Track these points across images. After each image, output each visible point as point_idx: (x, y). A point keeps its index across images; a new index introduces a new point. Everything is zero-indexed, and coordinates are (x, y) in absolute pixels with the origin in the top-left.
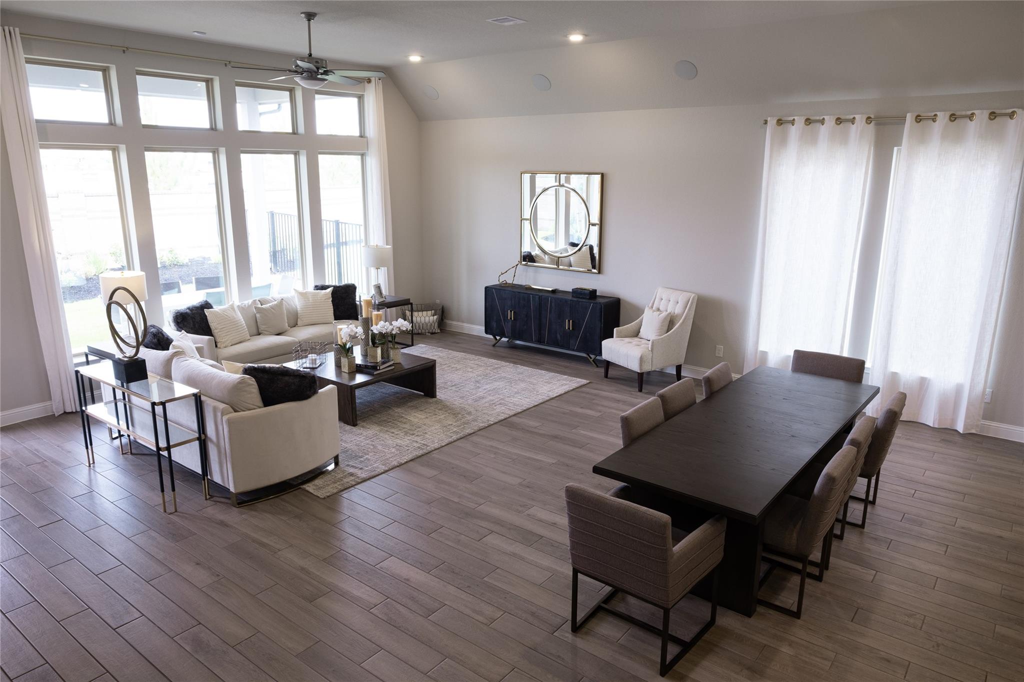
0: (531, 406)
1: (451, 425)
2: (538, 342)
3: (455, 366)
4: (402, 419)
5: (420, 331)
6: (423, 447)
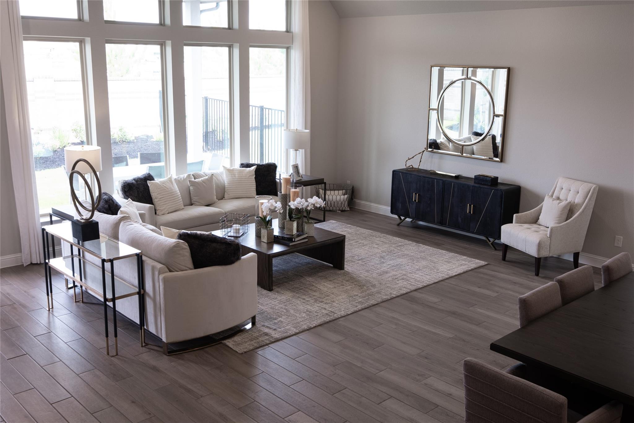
0: (431, 283)
1: (357, 295)
2: (440, 224)
3: (362, 242)
4: (312, 288)
5: (331, 208)
6: (330, 314)
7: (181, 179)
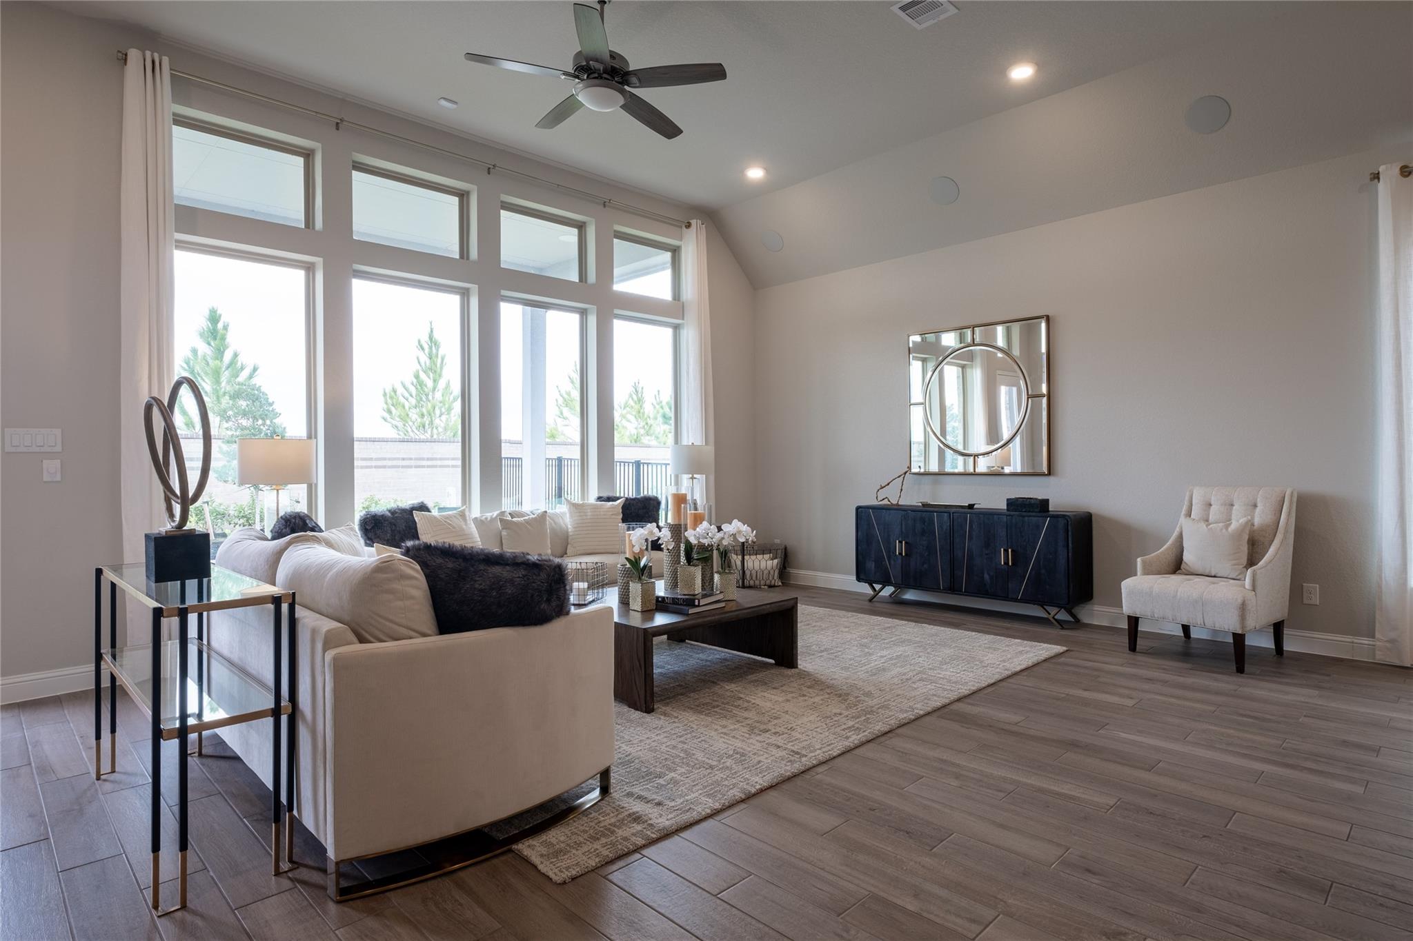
0: (984, 685)
1: (840, 714)
2: (950, 590)
4: (740, 702)
7: (486, 518)
